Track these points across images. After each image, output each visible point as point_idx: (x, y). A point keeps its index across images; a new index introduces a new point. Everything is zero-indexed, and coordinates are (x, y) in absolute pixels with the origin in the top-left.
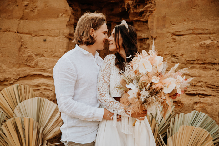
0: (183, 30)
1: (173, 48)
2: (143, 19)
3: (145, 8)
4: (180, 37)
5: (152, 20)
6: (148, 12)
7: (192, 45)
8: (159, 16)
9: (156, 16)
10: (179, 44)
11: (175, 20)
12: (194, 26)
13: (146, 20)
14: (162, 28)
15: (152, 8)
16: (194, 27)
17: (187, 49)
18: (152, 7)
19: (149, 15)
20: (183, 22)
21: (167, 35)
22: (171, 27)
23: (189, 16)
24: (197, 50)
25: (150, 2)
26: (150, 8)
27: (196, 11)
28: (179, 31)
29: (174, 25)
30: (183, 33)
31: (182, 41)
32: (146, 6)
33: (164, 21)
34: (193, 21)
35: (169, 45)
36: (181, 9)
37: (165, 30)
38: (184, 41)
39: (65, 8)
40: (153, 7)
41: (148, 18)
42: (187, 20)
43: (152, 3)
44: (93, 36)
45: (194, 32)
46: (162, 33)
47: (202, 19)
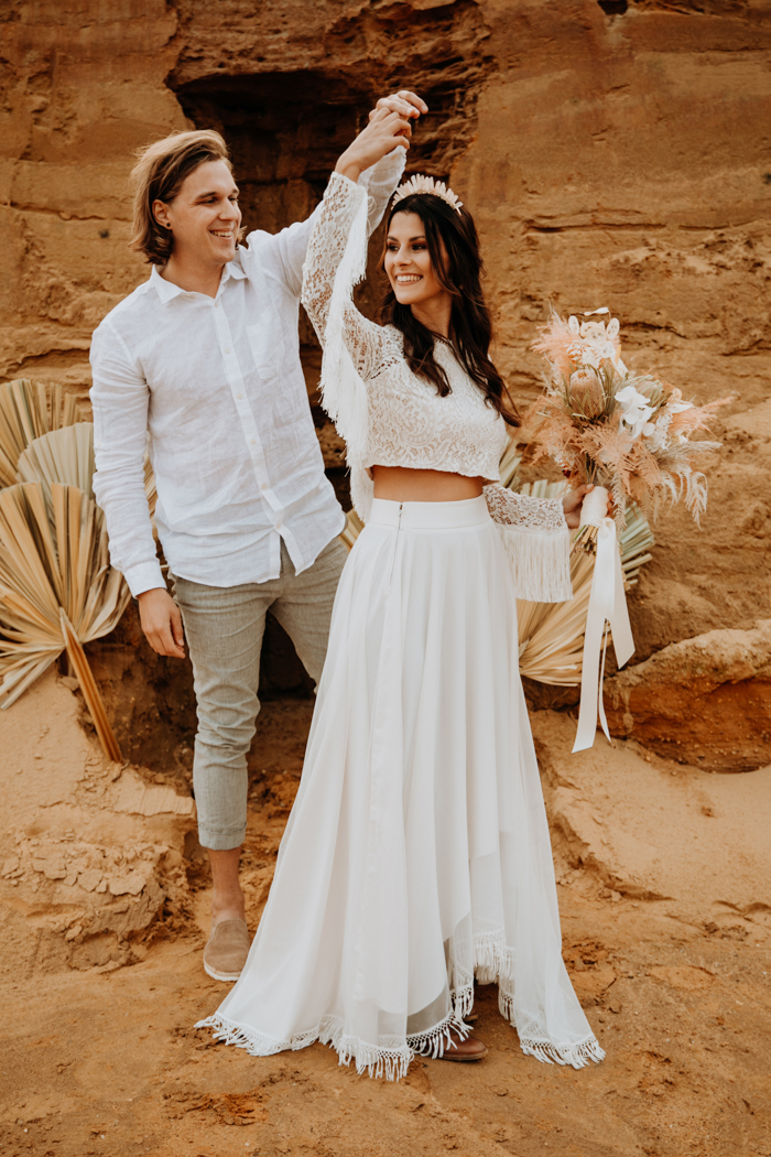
0: (563, 212)
1: (528, 270)
2: (434, 167)
3: (442, 131)
4: (550, 235)
5: (462, 175)
6: (451, 145)
7: (587, 263)
8: (488, 162)
9: (477, 160)
10: (548, 260)
11: (538, 178)
12: (599, 200)
13: (443, 172)
14: (496, 202)
15: (464, 133)
16: (598, 204)
17: (572, 276)
18: (464, 130)
19: (455, 155)
20: (565, 184)
21: (511, 228)
22: (523, 199)
23: (584, 164)
24: (603, 281)
25: (460, 110)
26: (458, 132)
27: (607, 147)
28: (550, 214)
29: (533, 192)
30: (563, 222)
31: (556, 248)
32: (444, 125)
33: (503, 178)
34: (596, 181)
35: (516, 261)
36: (558, 140)
37: (504, 210)
38: (565, 248)
39: (171, 121)
40: (468, 130)
41: (450, 164)
42: (576, 178)
43: (464, 115)
45: (598, 221)
46: (494, 221)
47: (624, 178)
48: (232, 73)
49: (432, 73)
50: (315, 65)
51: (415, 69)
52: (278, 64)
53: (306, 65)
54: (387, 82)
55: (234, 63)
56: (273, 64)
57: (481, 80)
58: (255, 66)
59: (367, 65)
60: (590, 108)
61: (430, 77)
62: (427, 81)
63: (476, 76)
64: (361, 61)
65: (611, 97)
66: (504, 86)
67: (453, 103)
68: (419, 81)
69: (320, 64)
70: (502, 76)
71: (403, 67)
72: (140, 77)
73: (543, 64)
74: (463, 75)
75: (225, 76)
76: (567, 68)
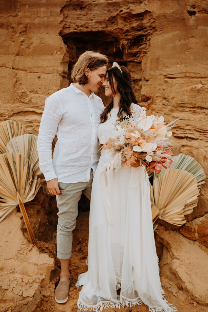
0: (176, 73)
1: (165, 90)
2: (137, 60)
3: (139, 49)
4: (172, 80)
5: (145, 61)
6: (142, 53)
7: (183, 88)
8: (153, 58)
9: (150, 57)
10: (171, 87)
11: (168, 63)
12: (187, 69)
13: (140, 61)
14: (155, 70)
15: (146, 49)
16: (187, 71)
17: (178, 92)
18: (146, 48)
19: (143, 56)
20: (177, 65)
21: (160, 77)
22: (164, 69)
23: (182, 59)
24: (188, 94)
25: (145, 43)
26: (144, 49)
27: (189, 54)
28: (172, 73)
29: (167, 67)
30: (176, 76)
31: (174, 83)
32: (140, 47)
33: (158, 63)
34: (186, 64)
35: (161, 87)
36: (175, 52)
37: (158, 72)
38: (176, 84)
39: (60, 45)
40: (147, 48)
41: (142, 59)
42: (180, 63)
43: (146, 44)
44: (88, 76)
45: (186, 76)
46: (155, 75)
47: (194, 63)
48: (78, 31)
49: (137, 32)
50: (103, 30)
51: (132, 31)
52: (92, 29)
53: (100, 29)
54: (124, 35)
55: (79, 29)
56: (90, 29)
57: (152, 34)
58: (85, 29)
59: (118, 30)
60: (184, 42)
61: (136, 33)
62: (135, 34)
63: (150, 33)
64: (116, 29)
65: (191, 39)
66: (159, 36)
67: (143, 41)
68: (133, 34)
69: (104, 29)
70: (158, 33)
71: (128, 30)
72: (52, 32)
73: (170, 29)
74: (146, 33)
75: (76, 32)
76: (177, 31)
